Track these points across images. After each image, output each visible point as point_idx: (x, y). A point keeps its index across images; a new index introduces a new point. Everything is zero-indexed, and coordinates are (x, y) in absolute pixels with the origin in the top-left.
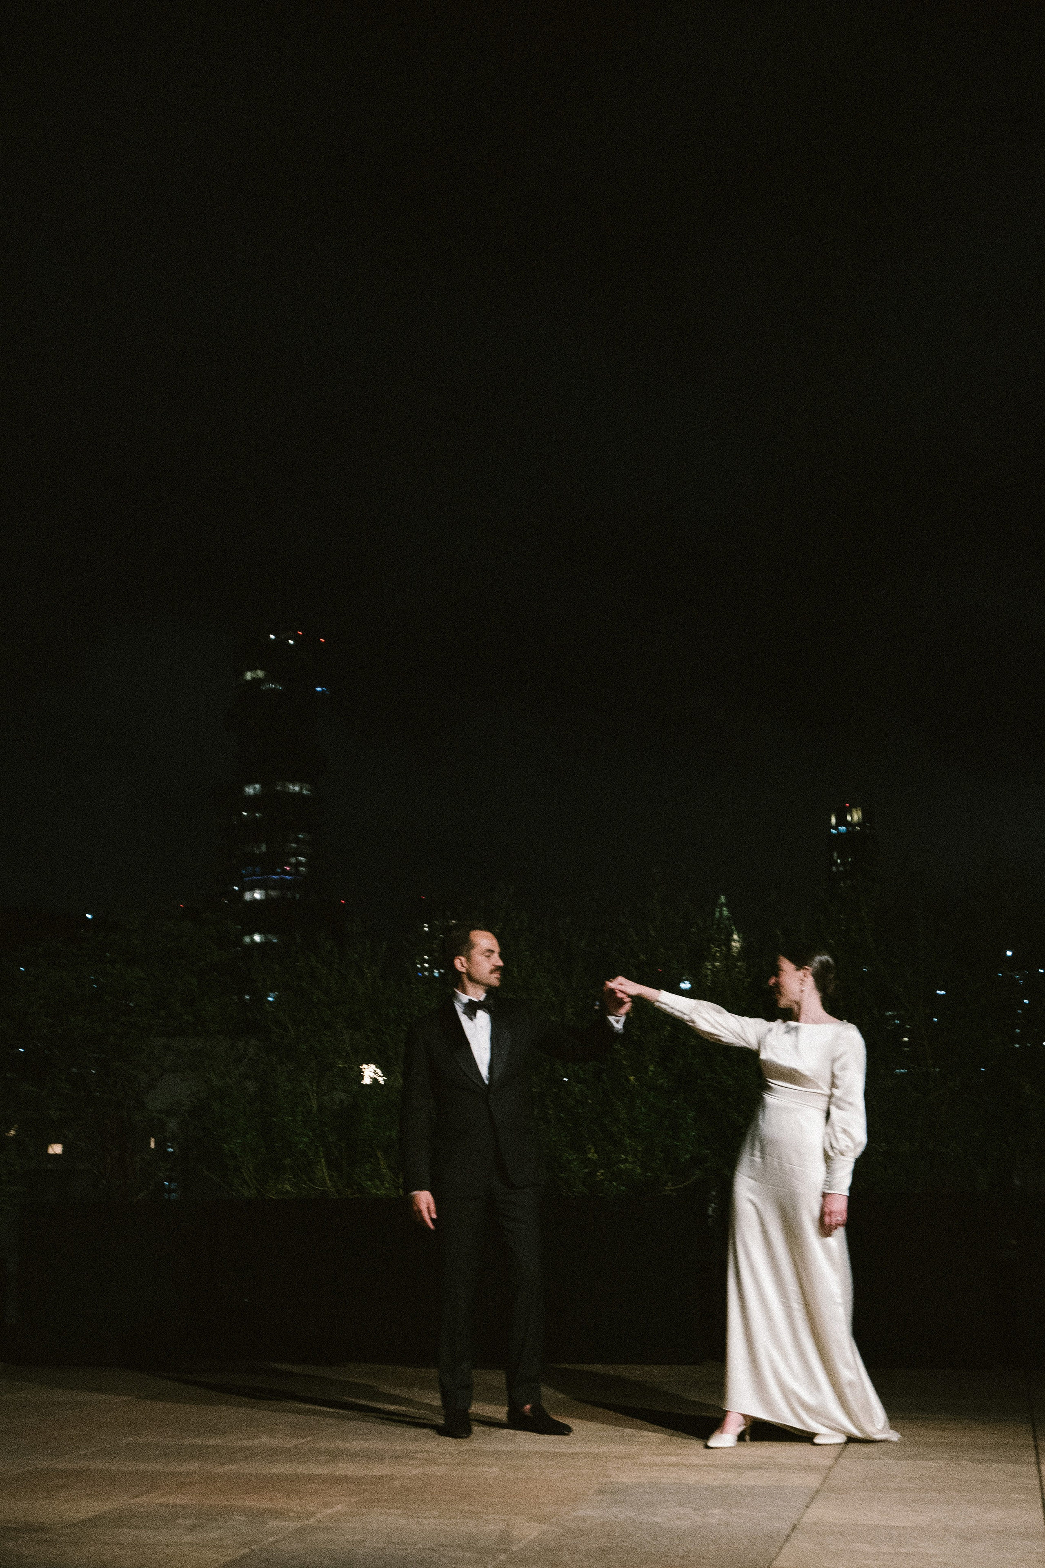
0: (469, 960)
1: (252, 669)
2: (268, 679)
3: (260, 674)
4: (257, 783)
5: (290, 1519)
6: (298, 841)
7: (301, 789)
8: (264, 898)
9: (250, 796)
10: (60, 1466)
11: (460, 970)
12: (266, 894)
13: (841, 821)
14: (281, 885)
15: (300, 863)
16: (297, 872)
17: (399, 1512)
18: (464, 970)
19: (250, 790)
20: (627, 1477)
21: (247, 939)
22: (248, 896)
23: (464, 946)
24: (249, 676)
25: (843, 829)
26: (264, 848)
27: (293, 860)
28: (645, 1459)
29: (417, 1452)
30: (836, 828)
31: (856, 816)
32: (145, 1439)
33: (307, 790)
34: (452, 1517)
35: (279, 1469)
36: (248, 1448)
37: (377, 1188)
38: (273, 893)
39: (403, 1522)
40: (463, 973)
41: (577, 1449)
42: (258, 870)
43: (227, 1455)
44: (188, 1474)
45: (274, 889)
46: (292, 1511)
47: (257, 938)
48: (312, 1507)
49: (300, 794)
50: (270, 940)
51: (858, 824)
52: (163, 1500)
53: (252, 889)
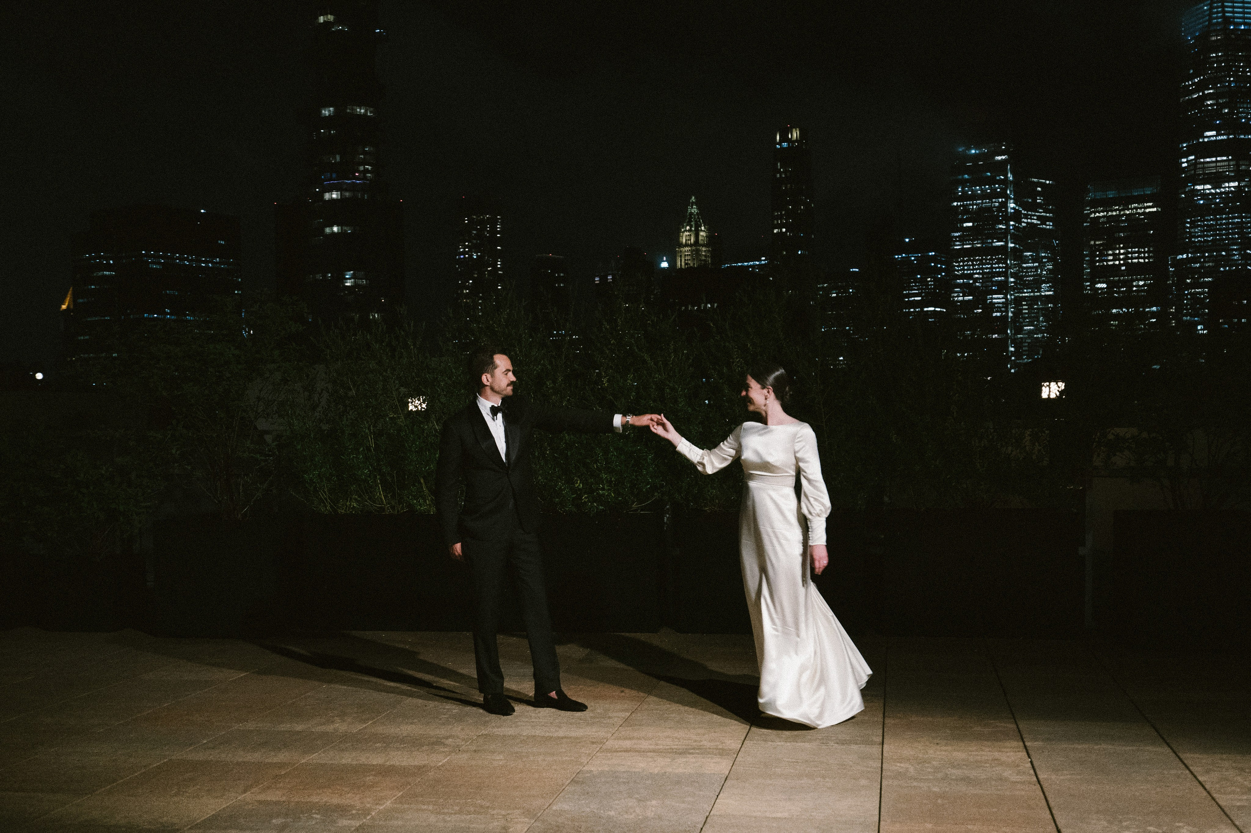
0: (492, 376)
1: (325, 14)
2: (337, 22)
3: (331, 18)
4: (331, 106)
5: (353, 817)
6: (365, 153)
7: (366, 111)
8: (339, 198)
9: (326, 117)
10: (190, 757)
11: (486, 384)
12: (341, 195)
13: (784, 138)
14: (353, 188)
15: (367, 171)
16: (365, 178)
17: (431, 807)
18: (488, 384)
19: (326, 112)
20: (597, 766)
21: (328, 230)
22: (327, 196)
23: (490, 365)
24: (321, 19)
25: (785, 145)
26: (338, 158)
27: (362, 168)
28: (610, 744)
29: (447, 738)
30: (780, 144)
31: (795, 134)
32: (251, 726)
33: (371, 113)
34: (469, 813)
35: (347, 759)
36: (325, 734)
37: (420, 505)
38: (347, 194)
39: (432, 819)
40: (487, 386)
41: (561, 733)
42: (334, 176)
43: (309, 742)
44: (281, 765)
45: (346, 190)
46: (353, 807)
47: (335, 229)
48: (368, 803)
49: (365, 115)
50: (346, 231)
51: (796, 141)
52: (262, 797)
53: (330, 191)
